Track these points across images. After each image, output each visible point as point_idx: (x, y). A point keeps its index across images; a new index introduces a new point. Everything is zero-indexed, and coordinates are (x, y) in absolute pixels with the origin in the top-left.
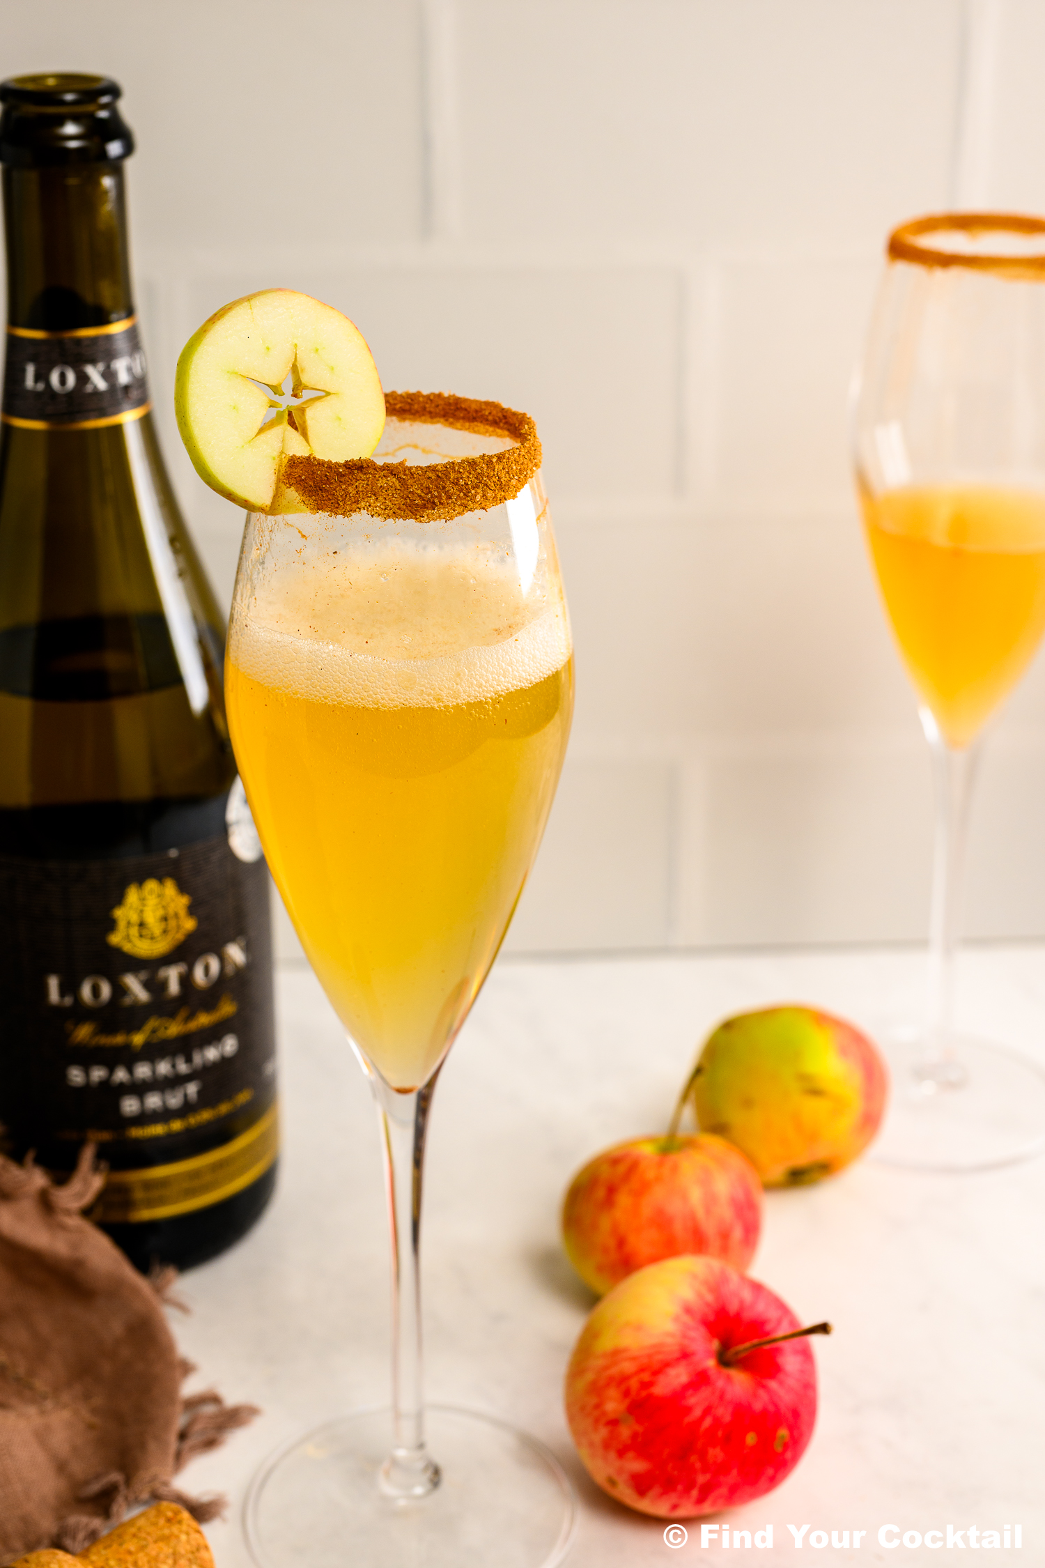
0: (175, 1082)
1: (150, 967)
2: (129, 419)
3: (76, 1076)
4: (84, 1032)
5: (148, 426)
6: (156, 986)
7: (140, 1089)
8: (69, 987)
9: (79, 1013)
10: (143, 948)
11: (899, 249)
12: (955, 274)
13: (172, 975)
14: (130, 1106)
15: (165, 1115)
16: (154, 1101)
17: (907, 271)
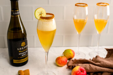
0: (25, 54)
1: (23, 47)
2: (18, 16)
3: (19, 54)
4: (20, 51)
5: (20, 16)
6: (24, 48)
7: (23, 54)
8: (19, 49)
9: (20, 50)
10: (23, 46)
11: (76, 5)
12: (79, 7)
13: (24, 47)
14: (22, 55)
15: (24, 56)
16: (24, 55)
17: (76, 6)
